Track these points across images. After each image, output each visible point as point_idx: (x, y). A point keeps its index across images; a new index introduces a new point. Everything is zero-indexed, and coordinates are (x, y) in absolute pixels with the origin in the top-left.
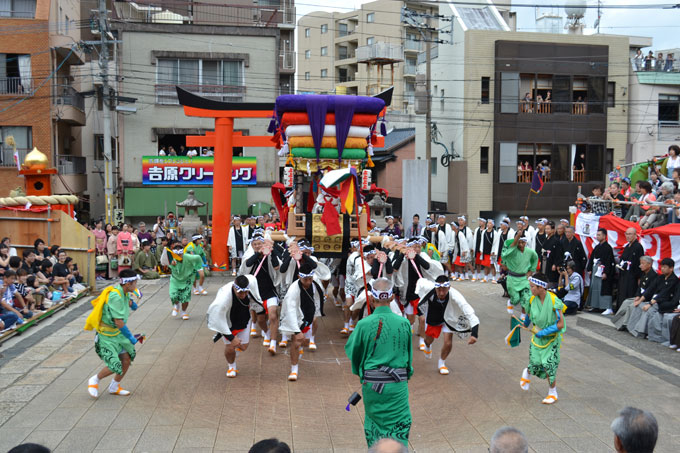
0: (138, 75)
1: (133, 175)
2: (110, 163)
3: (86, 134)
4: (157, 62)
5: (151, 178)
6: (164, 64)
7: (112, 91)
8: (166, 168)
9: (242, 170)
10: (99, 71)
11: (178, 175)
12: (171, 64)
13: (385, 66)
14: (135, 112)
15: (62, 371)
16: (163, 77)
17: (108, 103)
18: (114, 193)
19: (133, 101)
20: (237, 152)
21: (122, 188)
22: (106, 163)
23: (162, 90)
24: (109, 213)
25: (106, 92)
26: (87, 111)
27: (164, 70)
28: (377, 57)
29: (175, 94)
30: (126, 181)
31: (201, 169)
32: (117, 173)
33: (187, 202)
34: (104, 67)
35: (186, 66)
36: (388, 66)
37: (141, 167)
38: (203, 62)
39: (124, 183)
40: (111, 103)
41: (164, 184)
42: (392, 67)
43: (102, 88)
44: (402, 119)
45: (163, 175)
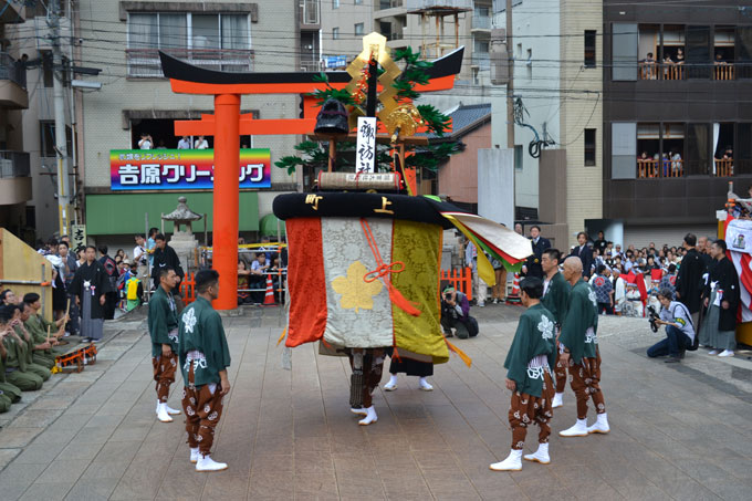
0: (101, 36)
1: (97, 176)
2: (65, 161)
3: (29, 121)
4: (128, 16)
5: (123, 181)
6: (138, 20)
7: (65, 60)
8: (143, 167)
9: (250, 167)
10: (46, 32)
11: (161, 176)
12: (147, 21)
13: (445, 18)
14: (98, 89)
15: (16, 452)
16: (137, 38)
17: (60, 76)
18: (71, 202)
19: (95, 72)
20: (245, 142)
21: (82, 196)
22: (59, 161)
23: (136, 57)
24: (64, 231)
25: (57, 60)
26: (30, 88)
27: (137, 29)
28: (435, 5)
29: (159, 62)
30: (87, 185)
31: (193, 168)
32: (74, 174)
33: (177, 213)
34: (53, 26)
35: (169, 22)
36: (451, 18)
37: (109, 166)
38: (193, 16)
39: (85, 188)
40: (64, 76)
41: (141, 188)
42: (456, 19)
43: (52, 55)
44: (471, 91)
45: (139, 176)
